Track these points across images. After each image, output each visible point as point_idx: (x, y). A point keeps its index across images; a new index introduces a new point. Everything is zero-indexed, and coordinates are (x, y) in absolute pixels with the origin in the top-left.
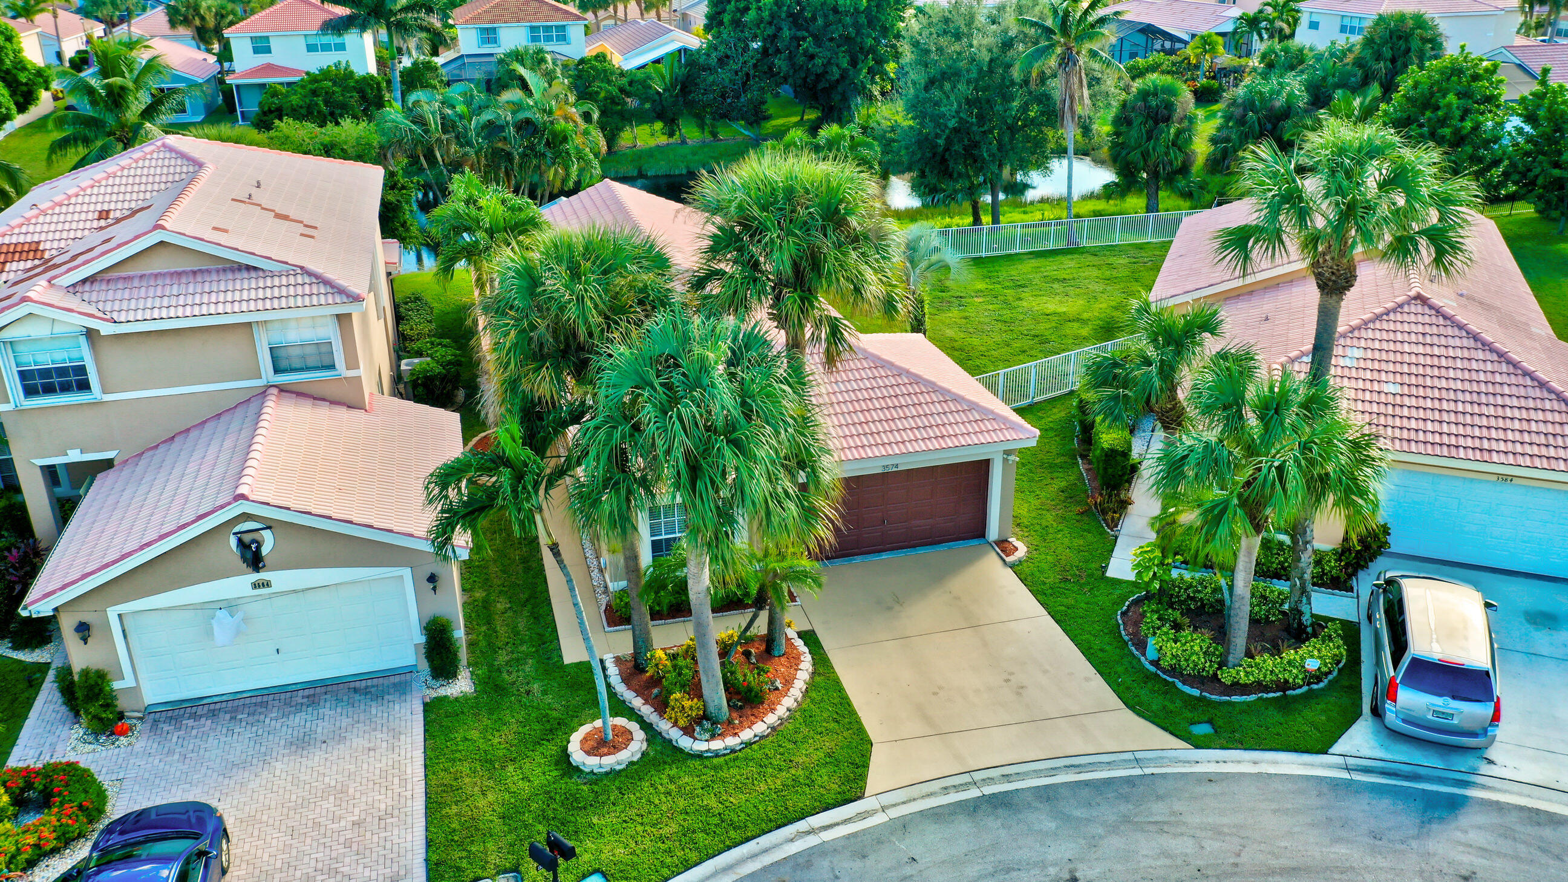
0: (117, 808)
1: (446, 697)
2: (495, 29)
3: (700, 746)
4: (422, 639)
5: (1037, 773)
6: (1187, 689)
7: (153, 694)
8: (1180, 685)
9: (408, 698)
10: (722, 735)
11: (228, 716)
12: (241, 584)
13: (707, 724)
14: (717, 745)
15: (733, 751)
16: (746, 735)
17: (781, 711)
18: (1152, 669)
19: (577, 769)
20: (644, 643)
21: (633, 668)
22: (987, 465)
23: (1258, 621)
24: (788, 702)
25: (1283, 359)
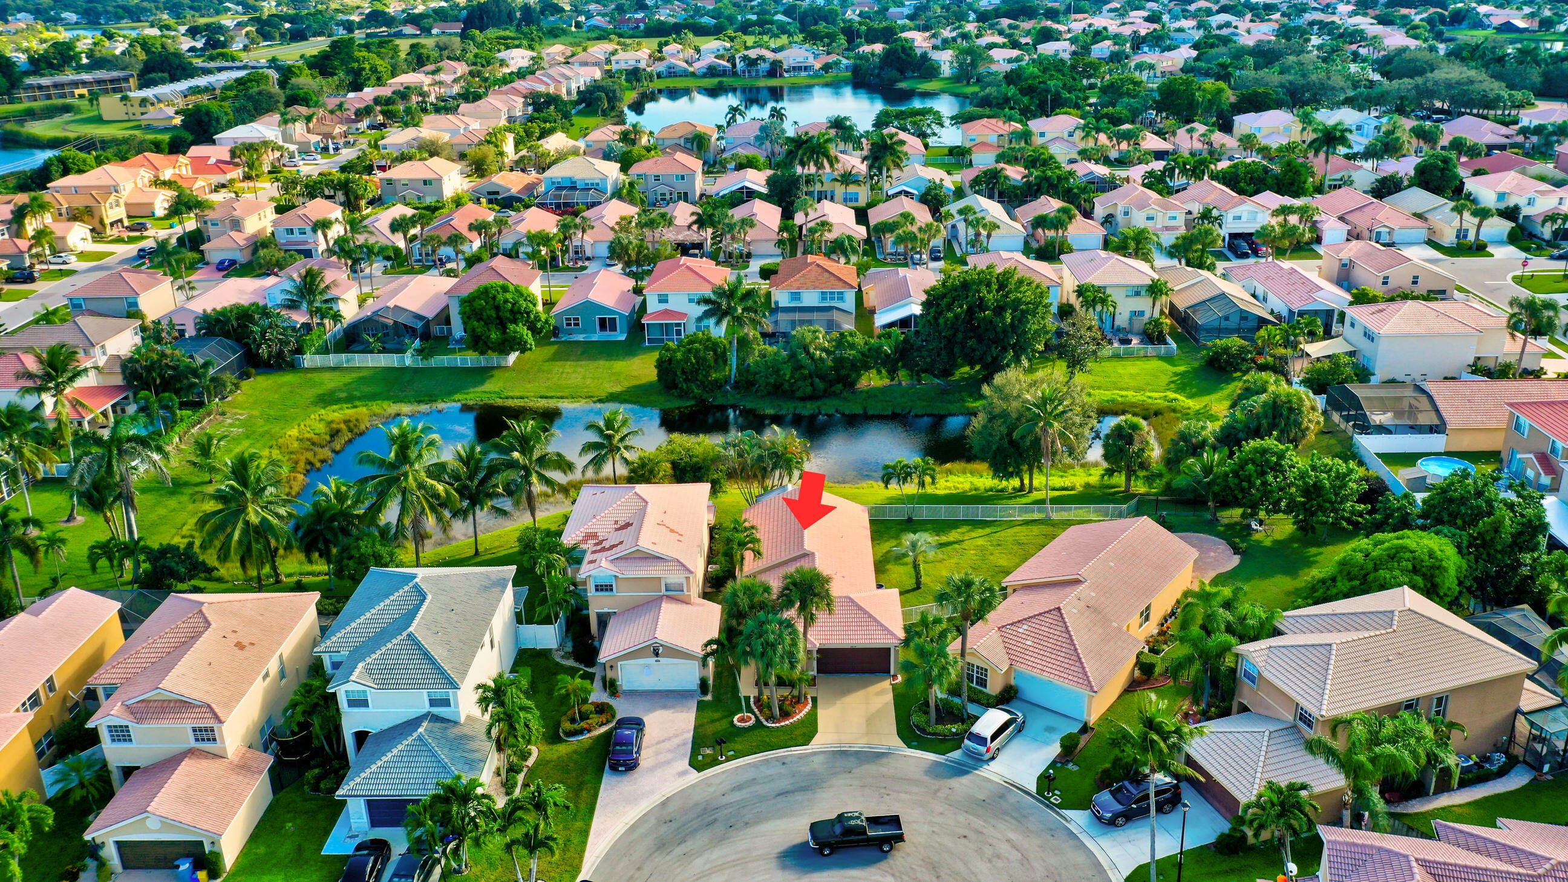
0: (618, 717)
1: (704, 700)
2: (800, 292)
3: (769, 725)
4: (700, 683)
5: (859, 747)
7: (627, 687)
8: (917, 730)
9: (694, 699)
10: (776, 723)
12: (652, 661)
13: (772, 719)
14: (774, 725)
15: (778, 728)
16: (783, 724)
17: (795, 719)
18: (912, 724)
19: (735, 725)
20: (761, 693)
21: (758, 700)
22: (889, 649)
23: (956, 715)
24: (798, 717)
25: (1000, 625)
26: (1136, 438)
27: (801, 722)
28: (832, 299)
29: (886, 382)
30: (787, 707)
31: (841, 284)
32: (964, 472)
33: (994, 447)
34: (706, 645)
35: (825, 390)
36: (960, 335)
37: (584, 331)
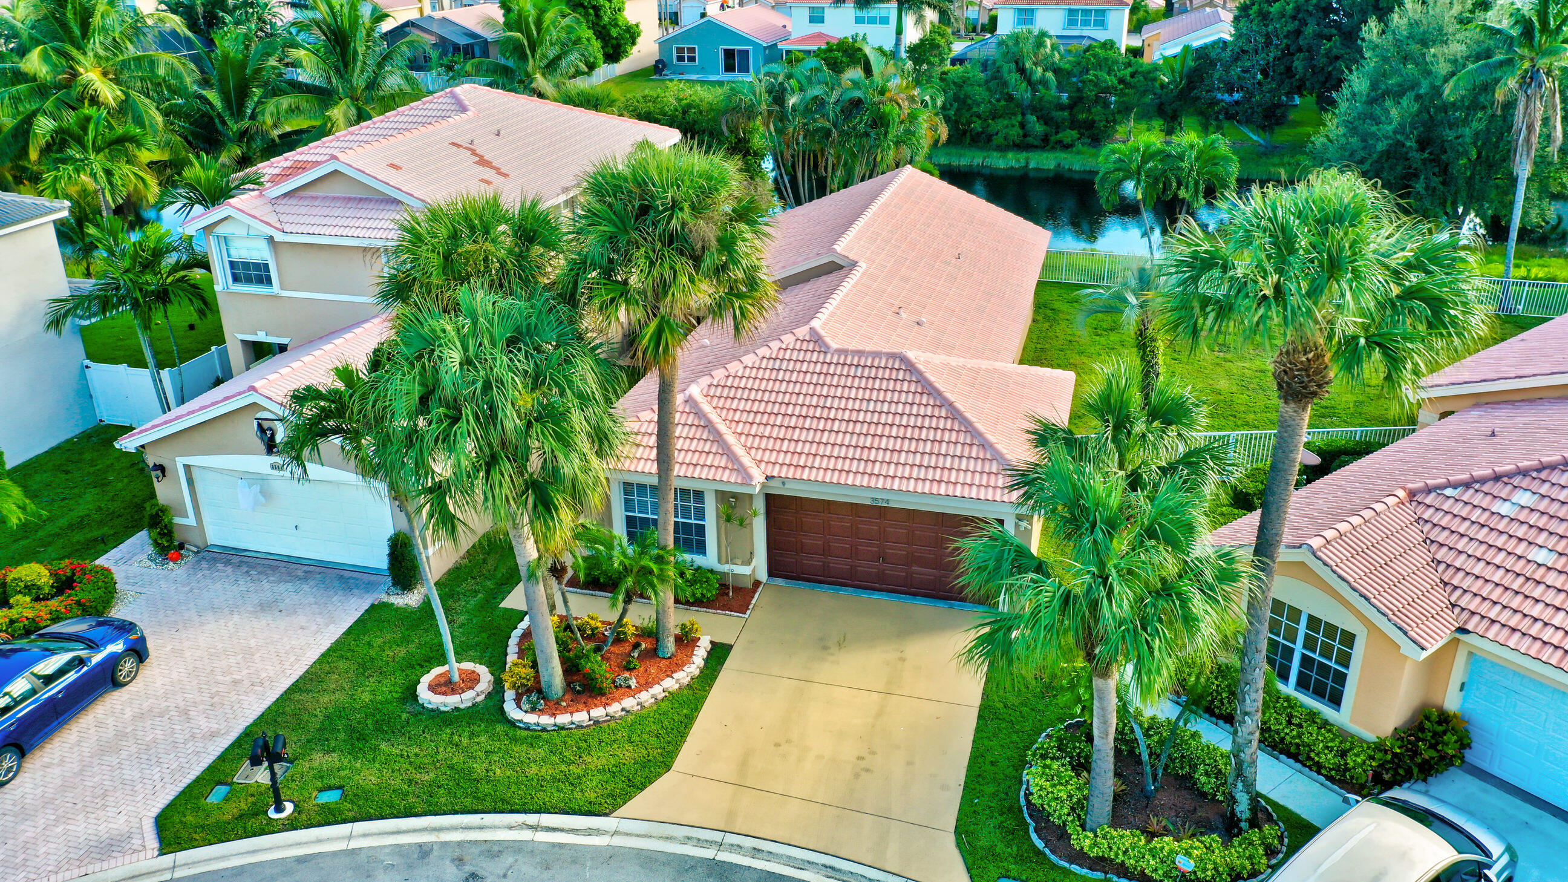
0: (118, 613)
1: (392, 604)
2: (1033, 10)
5: (790, 861)
6: (1034, 836)
8: (1031, 829)
9: (367, 596)
10: (542, 712)
11: (245, 569)
14: (531, 719)
15: (544, 730)
16: (563, 719)
17: (615, 708)
18: (1023, 801)
19: (415, 697)
23: (1204, 795)
24: (629, 703)
25: (1418, 485)
28: (1086, 23)
29: (1159, 140)
35: (1045, 138)
37: (702, 70)
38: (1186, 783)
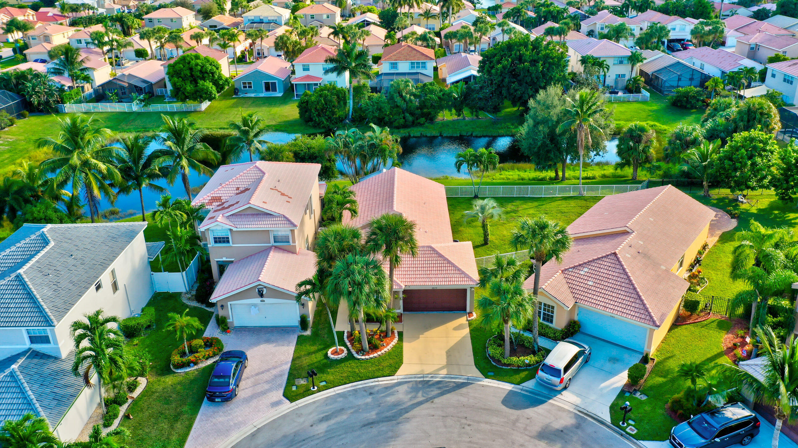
0: (225, 350)
1: (303, 335)
2: (397, 63)
3: (359, 357)
4: (299, 319)
5: (440, 377)
6: (493, 363)
7: (237, 323)
8: (492, 361)
9: (295, 334)
10: (365, 355)
11: (252, 332)
12: (257, 300)
13: (362, 352)
14: (363, 357)
15: (367, 359)
16: (371, 356)
17: (383, 351)
18: (488, 356)
19: (328, 357)
20: (353, 329)
21: (350, 335)
22: (465, 290)
23: (527, 348)
24: (386, 349)
25: (563, 269)
26: (644, 138)
27: (389, 354)
28: (418, 67)
29: (456, 117)
30: (375, 341)
31: (424, 57)
32: (513, 169)
33: (539, 144)
34: (300, 285)
35: (413, 122)
36: (506, 80)
37: (255, 91)
38: (523, 346)
